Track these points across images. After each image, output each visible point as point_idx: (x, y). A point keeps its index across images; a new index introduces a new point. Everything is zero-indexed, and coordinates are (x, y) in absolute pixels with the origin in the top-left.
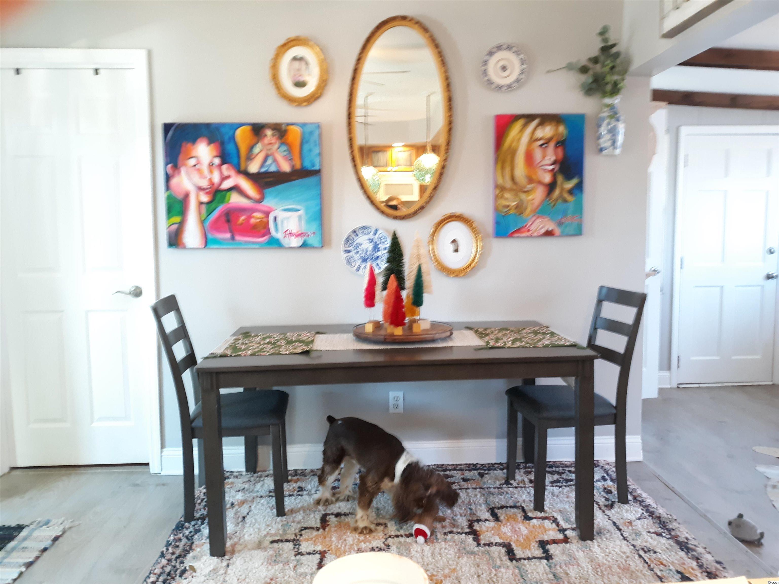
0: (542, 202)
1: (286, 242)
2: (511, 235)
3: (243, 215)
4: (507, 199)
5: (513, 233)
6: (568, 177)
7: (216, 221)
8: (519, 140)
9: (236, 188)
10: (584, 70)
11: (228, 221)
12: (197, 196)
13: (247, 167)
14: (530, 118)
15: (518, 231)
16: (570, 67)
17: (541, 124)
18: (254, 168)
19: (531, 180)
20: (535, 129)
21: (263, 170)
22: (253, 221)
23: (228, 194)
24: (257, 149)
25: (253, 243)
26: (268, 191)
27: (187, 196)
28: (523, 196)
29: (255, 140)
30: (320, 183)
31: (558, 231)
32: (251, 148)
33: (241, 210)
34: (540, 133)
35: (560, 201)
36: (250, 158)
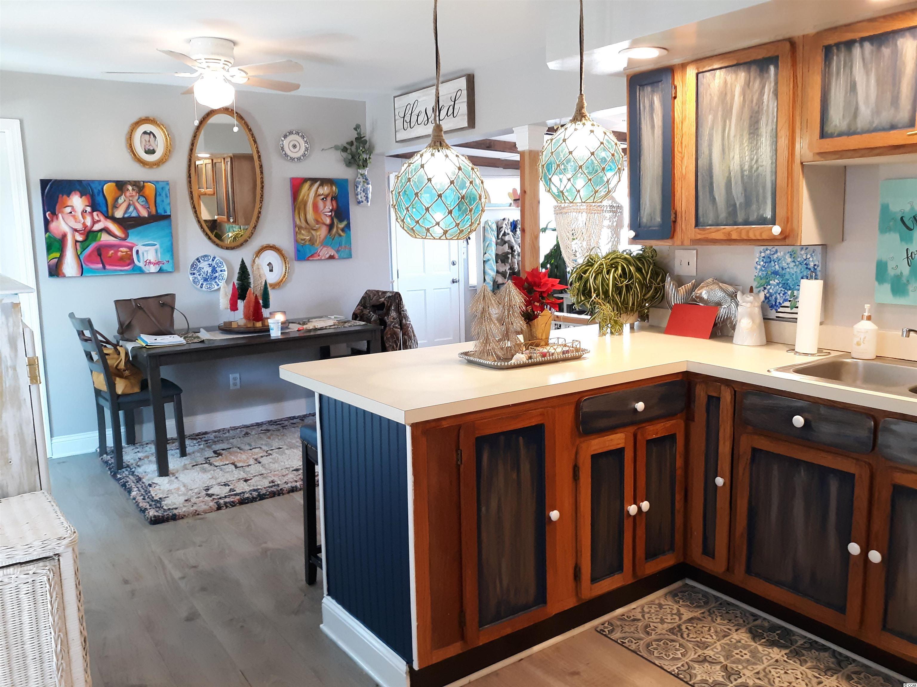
0: (326, 237)
1: (146, 269)
2: (308, 259)
3: (112, 250)
4: (303, 235)
5: (309, 257)
6: (341, 221)
7: (90, 255)
8: (308, 195)
9: (106, 230)
10: (345, 150)
11: (100, 255)
12: (74, 236)
13: (113, 213)
14: (314, 180)
15: (312, 256)
16: (336, 148)
17: (322, 185)
18: (119, 214)
19: (317, 222)
20: (318, 188)
21: (126, 216)
22: (120, 254)
23: (99, 234)
24: (120, 201)
25: (121, 271)
26: (130, 231)
27: (64, 236)
28: (313, 232)
29: (119, 193)
30: (170, 225)
31: (336, 256)
32: (116, 200)
33: (111, 246)
34: (321, 191)
35: (337, 236)
36: (115, 206)
